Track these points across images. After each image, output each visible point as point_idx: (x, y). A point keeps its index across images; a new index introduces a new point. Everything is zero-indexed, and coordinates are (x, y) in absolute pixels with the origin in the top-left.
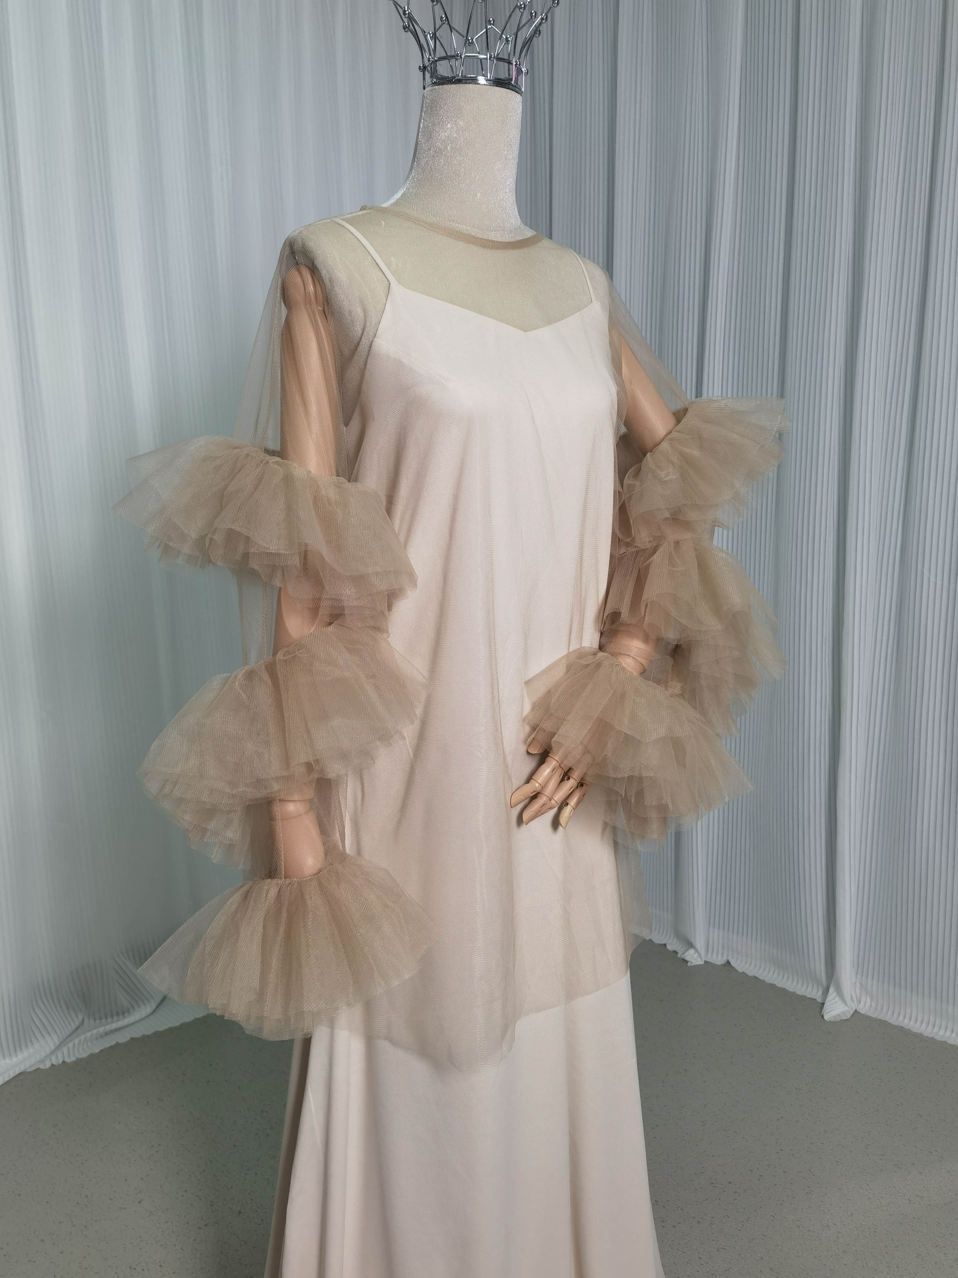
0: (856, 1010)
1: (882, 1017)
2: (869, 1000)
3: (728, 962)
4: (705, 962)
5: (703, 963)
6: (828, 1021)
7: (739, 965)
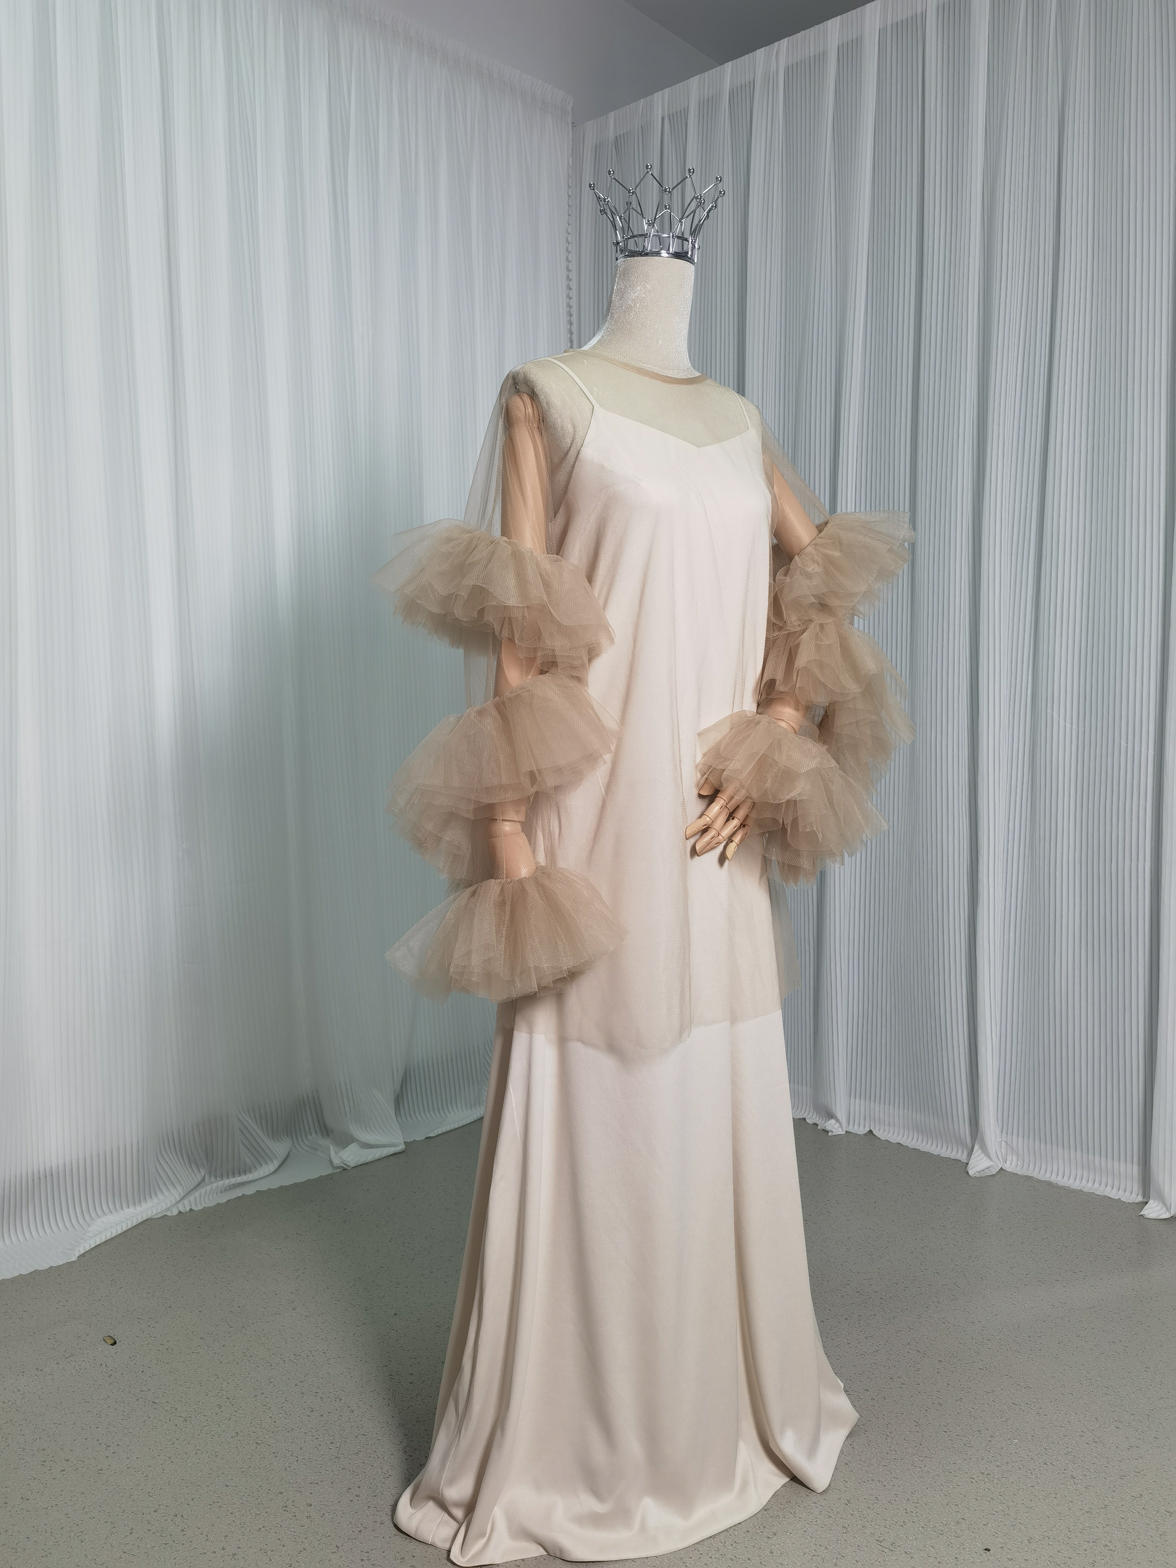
0: (1001, 1168)
1: (1029, 1173)
2: (1015, 1158)
3: (871, 1132)
4: (846, 1131)
5: (844, 1133)
6: (973, 1176)
7: (881, 1133)
